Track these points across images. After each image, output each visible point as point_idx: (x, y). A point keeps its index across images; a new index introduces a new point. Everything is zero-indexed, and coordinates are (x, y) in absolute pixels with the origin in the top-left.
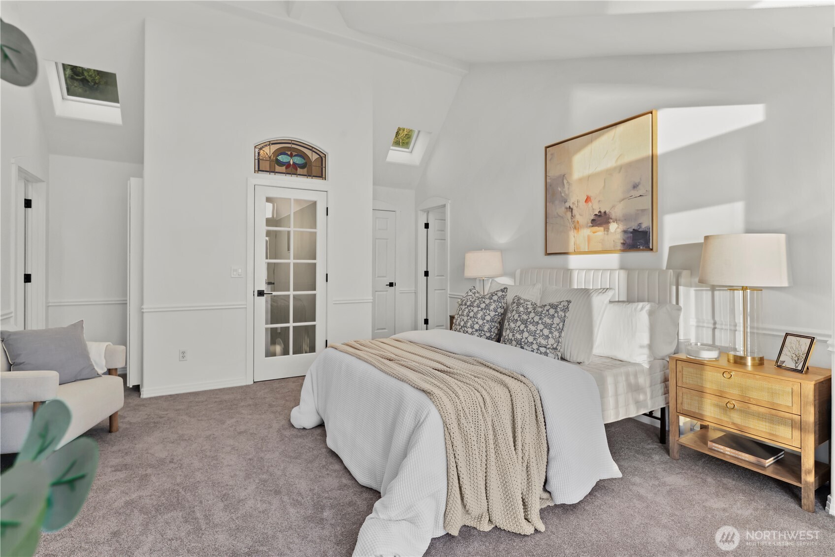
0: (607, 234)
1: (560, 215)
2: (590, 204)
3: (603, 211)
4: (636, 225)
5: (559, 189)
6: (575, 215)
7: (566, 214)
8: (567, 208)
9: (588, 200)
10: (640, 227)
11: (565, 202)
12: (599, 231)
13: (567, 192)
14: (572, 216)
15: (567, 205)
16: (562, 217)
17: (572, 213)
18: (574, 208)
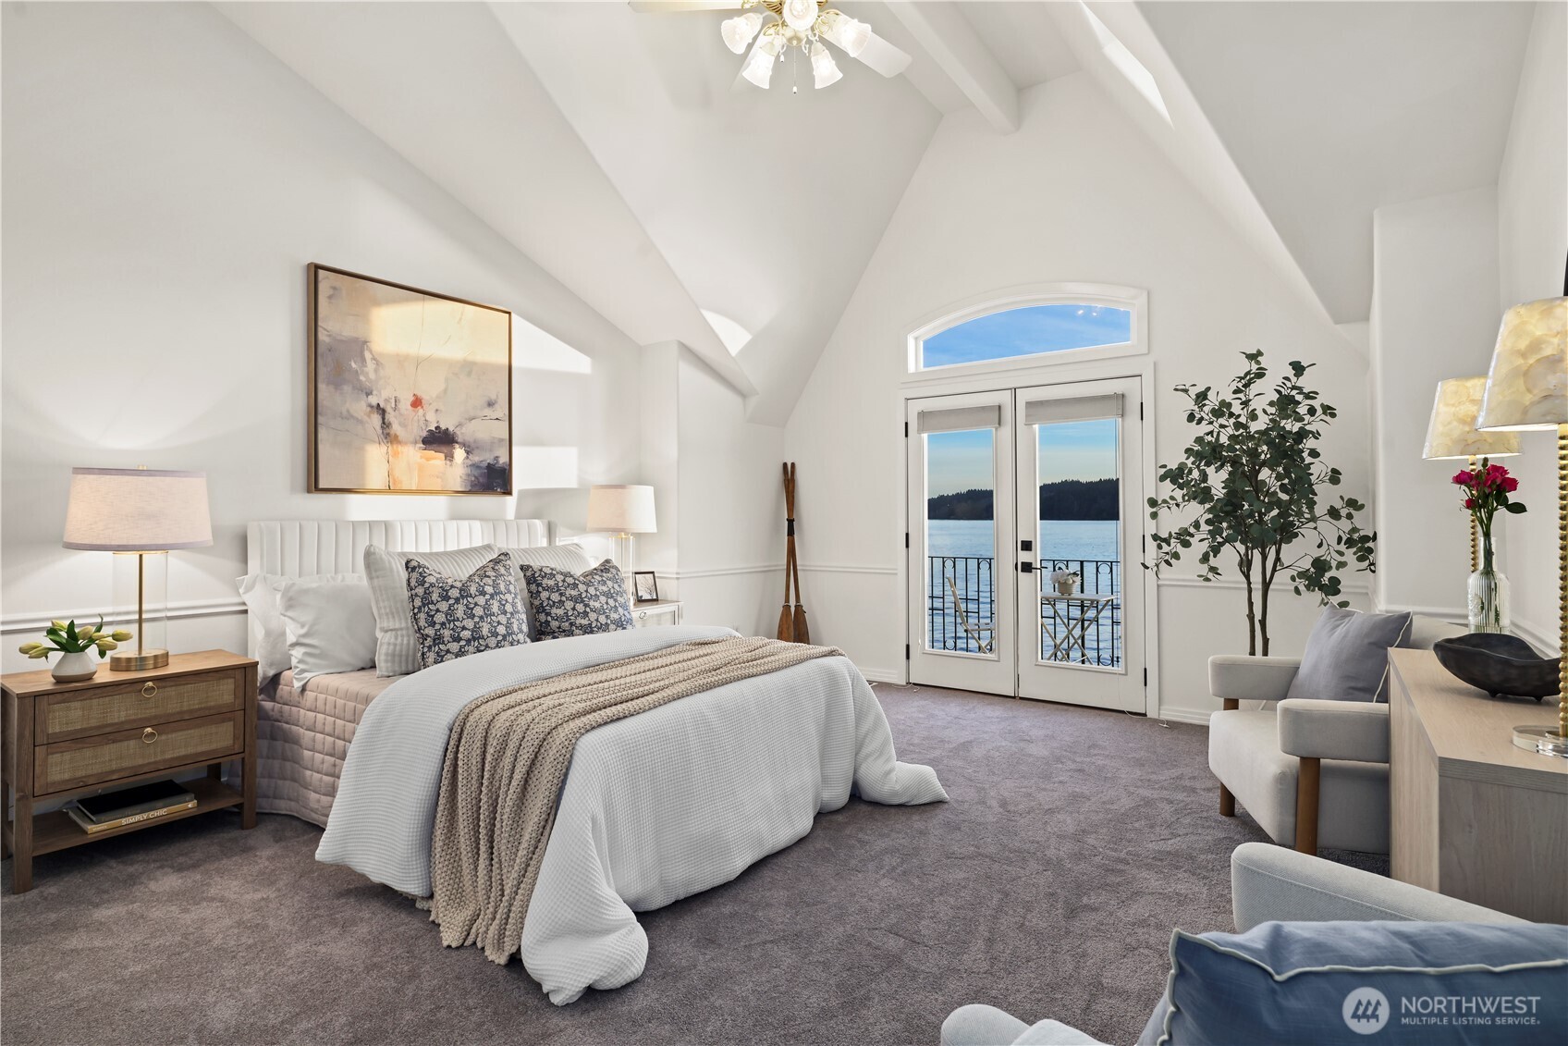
0: (451, 465)
1: (355, 415)
2: (421, 411)
3: (443, 427)
4: (492, 457)
5: (354, 365)
6: (390, 424)
7: (369, 416)
8: (372, 407)
9: (417, 403)
10: (498, 462)
11: (368, 394)
12: (435, 458)
13: (372, 376)
14: (384, 423)
15: (373, 400)
16: (360, 422)
17: (383, 419)
18: (389, 409)
